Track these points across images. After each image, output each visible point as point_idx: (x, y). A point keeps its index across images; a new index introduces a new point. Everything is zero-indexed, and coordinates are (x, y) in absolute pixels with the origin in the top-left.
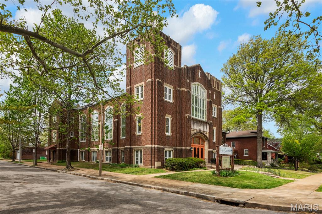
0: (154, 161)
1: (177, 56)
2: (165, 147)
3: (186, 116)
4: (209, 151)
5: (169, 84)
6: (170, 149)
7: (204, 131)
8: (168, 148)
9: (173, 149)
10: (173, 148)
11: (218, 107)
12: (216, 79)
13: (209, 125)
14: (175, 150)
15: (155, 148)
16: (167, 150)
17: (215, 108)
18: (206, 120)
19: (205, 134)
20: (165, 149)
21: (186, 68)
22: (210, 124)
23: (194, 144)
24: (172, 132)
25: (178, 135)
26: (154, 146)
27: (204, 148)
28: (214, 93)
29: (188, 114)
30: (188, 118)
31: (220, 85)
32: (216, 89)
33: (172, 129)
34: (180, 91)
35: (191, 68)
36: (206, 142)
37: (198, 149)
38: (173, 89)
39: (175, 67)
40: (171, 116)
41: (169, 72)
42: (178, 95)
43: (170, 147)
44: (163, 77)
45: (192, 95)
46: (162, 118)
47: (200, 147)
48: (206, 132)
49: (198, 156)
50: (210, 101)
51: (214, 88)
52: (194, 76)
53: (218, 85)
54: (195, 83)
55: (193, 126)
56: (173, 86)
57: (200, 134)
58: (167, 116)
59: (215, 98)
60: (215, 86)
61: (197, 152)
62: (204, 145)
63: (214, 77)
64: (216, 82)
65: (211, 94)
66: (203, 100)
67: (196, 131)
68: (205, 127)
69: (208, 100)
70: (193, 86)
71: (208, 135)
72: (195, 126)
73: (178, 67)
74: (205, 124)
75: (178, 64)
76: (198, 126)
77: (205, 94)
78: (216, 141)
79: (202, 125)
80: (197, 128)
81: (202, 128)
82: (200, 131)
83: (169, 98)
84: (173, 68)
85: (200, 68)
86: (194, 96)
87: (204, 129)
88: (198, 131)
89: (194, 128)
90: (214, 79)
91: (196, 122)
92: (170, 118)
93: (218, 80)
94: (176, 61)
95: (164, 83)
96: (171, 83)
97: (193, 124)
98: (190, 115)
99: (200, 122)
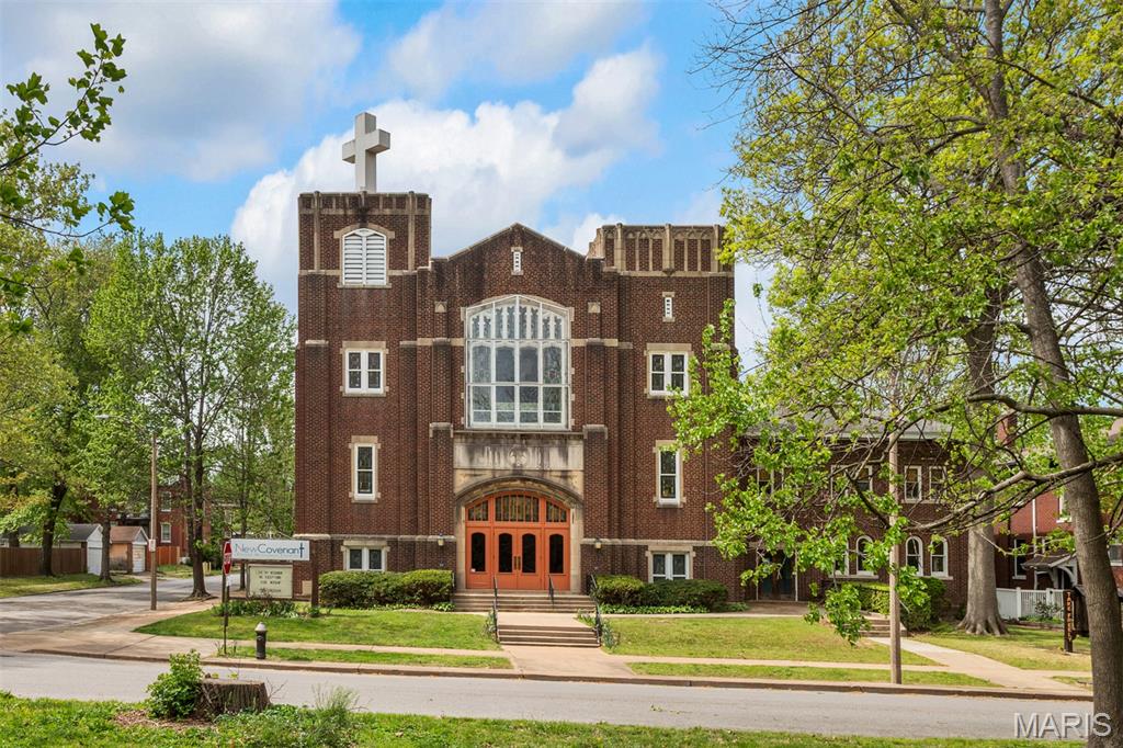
1: (407, 237)
2: (348, 536)
5: (366, 339)
7: (544, 471)
8: (360, 538)
9: (384, 543)
10: (385, 539)
11: (698, 348)
13: (585, 441)
14: (393, 544)
16: (363, 547)
17: (678, 359)
18: (567, 426)
19: (558, 481)
20: (345, 543)
22: (585, 437)
23: (498, 519)
24: (380, 489)
27: (568, 534)
28: (664, 294)
29: (434, 425)
30: (431, 436)
32: (686, 273)
33: (381, 479)
34: (413, 351)
35: (457, 260)
36: (572, 511)
37: (529, 541)
38: (387, 351)
39: (391, 278)
40: (376, 439)
41: (363, 304)
42: (406, 366)
43: (370, 536)
44: (337, 326)
45: (475, 348)
46: (330, 450)
47: (543, 530)
48: (559, 474)
49: (529, 565)
50: (590, 346)
51: (665, 272)
52: (481, 280)
53: (699, 253)
54: (485, 303)
55: (471, 460)
56: (384, 343)
57: (518, 482)
58: (360, 442)
59: (669, 316)
60: (666, 264)
61: (517, 551)
62: (564, 520)
63: (656, 228)
64: (679, 245)
65: (601, 316)
66: (553, 353)
67: (488, 476)
68: (554, 454)
69: (581, 343)
70: (482, 315)
71: (577, 484)
72: (481, 460)
73: (410, 270)
74: (557, 442)
75: (411, 262)
76: (505, 455)
77: (562, 323)
78: (684, 499)
79: (530, 450)
80: (494, 463)
81: (529, 461)
82: (518, 474)
83: (374, 381)
84: (383, 282)
85: (518, 238)
86: (489, 349)
87: (542, 464)
88: (507, 472)
89: (475, 466)
90: (657, 237)
91: (489, 441)
92: (373, 444)
93: (699, 229)
94: (397, 257)
95: (344, 342)
96: (375, 336)
97: (471, 452)
98: (442, 425)
99: (517, 441)
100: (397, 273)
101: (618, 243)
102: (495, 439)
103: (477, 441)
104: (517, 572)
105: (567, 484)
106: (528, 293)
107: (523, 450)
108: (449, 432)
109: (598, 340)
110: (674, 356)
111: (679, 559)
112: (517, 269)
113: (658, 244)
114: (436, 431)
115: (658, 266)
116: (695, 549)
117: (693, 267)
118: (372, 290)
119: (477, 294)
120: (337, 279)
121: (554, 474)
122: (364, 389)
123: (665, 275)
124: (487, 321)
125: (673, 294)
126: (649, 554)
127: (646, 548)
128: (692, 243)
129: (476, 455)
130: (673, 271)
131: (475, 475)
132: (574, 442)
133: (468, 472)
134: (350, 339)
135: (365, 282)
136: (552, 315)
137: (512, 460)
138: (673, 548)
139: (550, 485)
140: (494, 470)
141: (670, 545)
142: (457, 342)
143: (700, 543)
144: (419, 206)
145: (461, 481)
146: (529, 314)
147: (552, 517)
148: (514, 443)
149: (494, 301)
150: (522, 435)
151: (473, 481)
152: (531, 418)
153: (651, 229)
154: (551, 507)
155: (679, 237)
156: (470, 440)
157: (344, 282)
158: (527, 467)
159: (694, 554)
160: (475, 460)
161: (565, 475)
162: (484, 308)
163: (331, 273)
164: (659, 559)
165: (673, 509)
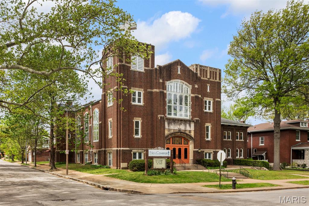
0: (120, 162)
2: (133, 148)
3: (158, 117)
4: (194, 151)
5: (138, 87)
6: (140, 151)
7: (185, 130)
8: (137, 150)
10: (143, 150)
11: (214, 100)
12: (211, 68)
13: (195, 123)
15: (120, 150)
16: (137, 152)
17: (210, 102)
18: (190, 118)
19: (188, 133)
20: (133, 151)
21: (158, 68)
22: (195, 121)
23: (173, 144)
24: (142, 134)
25: (150, 137)
26: (120, 148)
27: (189, 148)
28: (208, 84)
29: (160, 115)
30: (159, 119)
31: (218, 73)
32: (211, 80)
33: (142, 131)
34: (152, 93)
35: (165, 67)
36: (190, 142)
37: (180, 150)
38: (144, 92)
39: (145, 70)
40: (140, 119)
41: (137, 76)
42: (149, 97)
43: (139, 149)
44: (130, 83)
45: (168, 94)
46: (129, 122)
47: (183, 147)
48: (189, 131)
49: (180, 157)
50: (196, 97)
51: (208, 79)
52: (170, 74)
53: (215, 75)
54: (172, 81)
55: (169, 126)
56: (143, 89)
57: (179, 133)
58: (136, 119)
59: (208, 91)
60: (208, 77)
61: (177, 153)
62: (188, 144)
63: (206, 67)
64: (210, 72)
65: (198, 88)
66: (186, 97)
67: (172, 131)
68: (188, 125)
69: (193, 95)
70: (170, 84)
71: (192, 134)
72: (171, 126)
73: (150, 68)
74: (188, 122)
75: (150, 65)
76: (177, 125)
77: (188, 89)
78: (211, 139)
79: (182, 124)
80: (174, 127)
81: (182, 127)
82: (180, 131)
83: (139, 101)
84: (143, 71)
85: (179, 64)
86: (171, 94)
87: (185, 128)
88: (177, 130)
89: (170, 128)
90: (206, 69)
91: (173, 121)
92: (140, 120)
93: (215, 69)
94: (146, 63)
95: (132, 88)
96: (140, 87)
97: (169, 124)
98: (162, 116)
99: (180, 121)
100: (146, 68)
101: (199, 69)
102: (175, 121)
103: (170, 121)
104: (177, 159)
105: (190, 134)
106: (181, 80)
107: (181, 124)
108: (164, 118)
109: (197, 95)
110: (209, 101)
111: (210, 154)
112: (179, 73)
113: (206, 71)
114: (161, 117)
115: (206, 77)
116: (214, 152)
117: (213, 79)
118: (140, 72)
119: (170, 78)
120: (130, 67)
121: (188, 131)
122: (137, 103)
123: (208, 80)
124: (171, 86)
125: (209, 85)
126: (204, 153)
127: (204, 151)
128: (213, 72)
129: (170, 125)
130: (209, 79)
131: (169, 131)
132: (192, 123)
133: (168, 130)
134: (133, 87)
135: (138, 70)
136: (186, 86)
137: (178, 127)
138: (209, 152)
139: (187, 134)
140: (174, 130)
141: (209, 151)
142: (165, 91)
143: (214, 150)
144: (152, 49)
145: (167, 133)
146: (181, 86)
147: (185, 143)
148: (179, 122)
149: (174, 80)
150: (181, 120)
151: (169, 133)
152: (181, 115)
153: (205, 67)
154: (185, 141)
155: (211, 70)
156: (168, 121)
157: (132, 69)
158: (182, 129)
159: (213, 153)
160: (170, 127)
161: (190, 131)
162: (171, 82)
163: (128, 65)
164: (206, 154)
165: (208, 141)
